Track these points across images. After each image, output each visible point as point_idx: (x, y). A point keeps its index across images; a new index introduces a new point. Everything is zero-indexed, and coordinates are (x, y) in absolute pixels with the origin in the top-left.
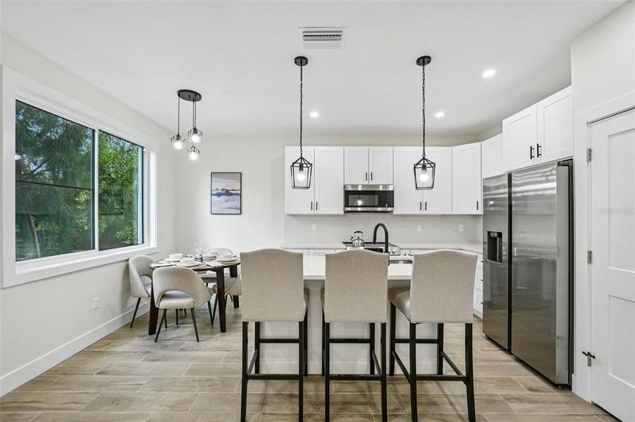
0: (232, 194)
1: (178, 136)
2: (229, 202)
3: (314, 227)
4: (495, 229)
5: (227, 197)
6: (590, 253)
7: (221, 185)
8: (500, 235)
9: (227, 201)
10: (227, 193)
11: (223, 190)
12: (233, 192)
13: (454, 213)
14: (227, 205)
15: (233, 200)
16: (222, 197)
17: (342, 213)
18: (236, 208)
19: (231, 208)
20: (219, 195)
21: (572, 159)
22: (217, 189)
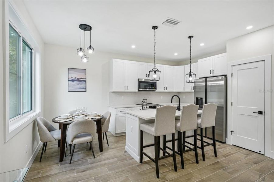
0: (81, 81)
1: (81, 49)
2: (79, 85)
3: (122, 97)
4: (199, 96)
5: (78, 82)
6: (232, 103)
7: (74, 75)
8: (202, 99)
9: (78, 84)
10: (78, 80)
11: (75, 78)
12: (82, 79)
13: (175, 91)
14: (78, 86)
15: (82, 84)
16: (75, 82)
17: (137, 91)
18: (83, 88)
19: (80, 88)
20: (73, 81)
21: (226, 75)
22: (72, 78)
